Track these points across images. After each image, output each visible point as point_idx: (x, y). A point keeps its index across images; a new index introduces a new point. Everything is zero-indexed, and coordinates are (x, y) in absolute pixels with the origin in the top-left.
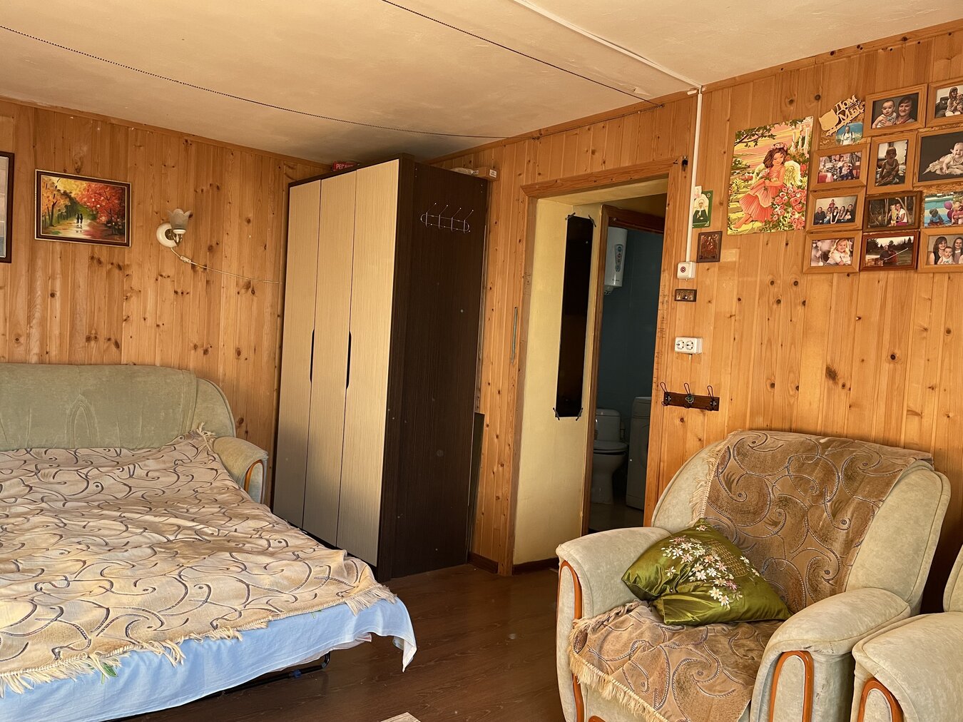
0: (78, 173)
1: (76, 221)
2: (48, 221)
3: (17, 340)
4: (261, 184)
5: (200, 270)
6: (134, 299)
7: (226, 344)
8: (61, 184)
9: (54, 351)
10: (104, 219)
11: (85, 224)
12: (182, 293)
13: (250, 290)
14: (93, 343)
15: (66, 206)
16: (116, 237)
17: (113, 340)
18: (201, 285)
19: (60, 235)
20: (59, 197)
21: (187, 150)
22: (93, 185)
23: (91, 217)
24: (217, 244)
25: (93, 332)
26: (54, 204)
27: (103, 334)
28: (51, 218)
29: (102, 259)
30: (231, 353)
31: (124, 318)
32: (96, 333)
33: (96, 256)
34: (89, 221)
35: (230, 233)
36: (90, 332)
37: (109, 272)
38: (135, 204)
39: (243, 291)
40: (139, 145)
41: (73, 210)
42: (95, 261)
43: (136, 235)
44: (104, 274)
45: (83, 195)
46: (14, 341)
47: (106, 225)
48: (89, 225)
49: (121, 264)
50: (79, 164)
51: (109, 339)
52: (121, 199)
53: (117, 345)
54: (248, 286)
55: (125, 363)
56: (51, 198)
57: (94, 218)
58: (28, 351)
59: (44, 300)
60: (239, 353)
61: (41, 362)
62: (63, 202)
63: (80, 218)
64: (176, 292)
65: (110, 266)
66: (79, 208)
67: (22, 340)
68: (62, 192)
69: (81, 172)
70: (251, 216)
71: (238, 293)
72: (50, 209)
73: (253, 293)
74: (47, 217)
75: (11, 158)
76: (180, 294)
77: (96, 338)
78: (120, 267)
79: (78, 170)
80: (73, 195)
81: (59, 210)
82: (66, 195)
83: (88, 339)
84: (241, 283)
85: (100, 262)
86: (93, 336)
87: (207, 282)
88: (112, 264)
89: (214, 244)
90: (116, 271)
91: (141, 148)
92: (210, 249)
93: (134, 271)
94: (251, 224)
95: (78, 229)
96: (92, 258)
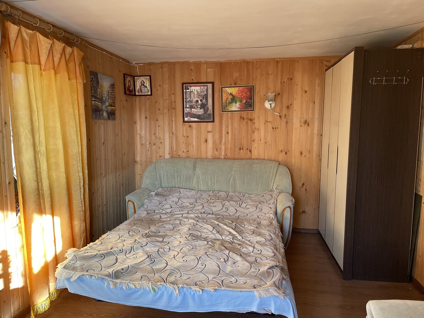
0: (235, 85)
1: (234, 104)
2: (225, 105)
3: (217, 150)
4: (312, 73)
5: (283, 117)
6: (256, 133)
7: (295, 149)
8: (229, 90)
9: (229, 154)
10: (244, 101)
11: (238, 105)
12: (276, 128)
13: (307, 124)
14: (242, 150)
15: (231, 99)
16: (249, 108)
17: (249, 149)
18: (284, 124)
19: (229, 110)
20: (228, 96)
21: (277, 65)
22: (241, 88)
23: (240, 101)
24: (291, 105)
25: (242, 146)
26: (227, 98)
27: (245, 147)
28: (226, 105)
29: (244, 118)
30: (298, 154)
31: (253, 140)
32: (243, 147)
33: (242, 116)
34: (239, 103)
35: (297, 99)
36: (241, 147)
37: (247, 123)
38: (256, 93)
39: (303, 125)
40: (257, 68)
41: (234, 99)
42: (242, 118)
43: (257, 105)
44: (245, 123)
45: (236, 93)
46: (216, 150)
47: (245, 104)
48: (239, 105)
49: (251, 119)
50: (236, 81)
51: (247, 149)
52: (251, 92)
53: (250, 151)
54: (306, 122)
55: (253, 158)
56: (226, 96)
57: (241, 101)
58: (220, 154)
59: (225, 136)
60: (301, 153)
61: (225, 159)
62: (230, 97)
63: (236, 102)
64: (273, 128)
65: (248, 120)
66: (236, 99)
67: (218, 150)
68: (230, 93)
69: (237, 84)
70: (307, 89)
71: (301, 126)
72: (226, 101)
73: (308, 125)
74: (225, 104)
75: (213, 83)
76: (275, 128)
77: (243, 148)
78: (251, 120)
79: (235, 84)
80: (233, 94)
81: (229, 101)
82: (231, 94)
83: (240, 149)
84: (303, 120)
85: (243, 119)
86: (242, 148)
87: (286, 122)
88: (248, 119)
89: (289, 105)
90: (249, 122)
91: (259, 69)
92: (288, 107)
93: (256, 121)
94: (307, 93)
95: (235, 107)
96: (241, 117)
